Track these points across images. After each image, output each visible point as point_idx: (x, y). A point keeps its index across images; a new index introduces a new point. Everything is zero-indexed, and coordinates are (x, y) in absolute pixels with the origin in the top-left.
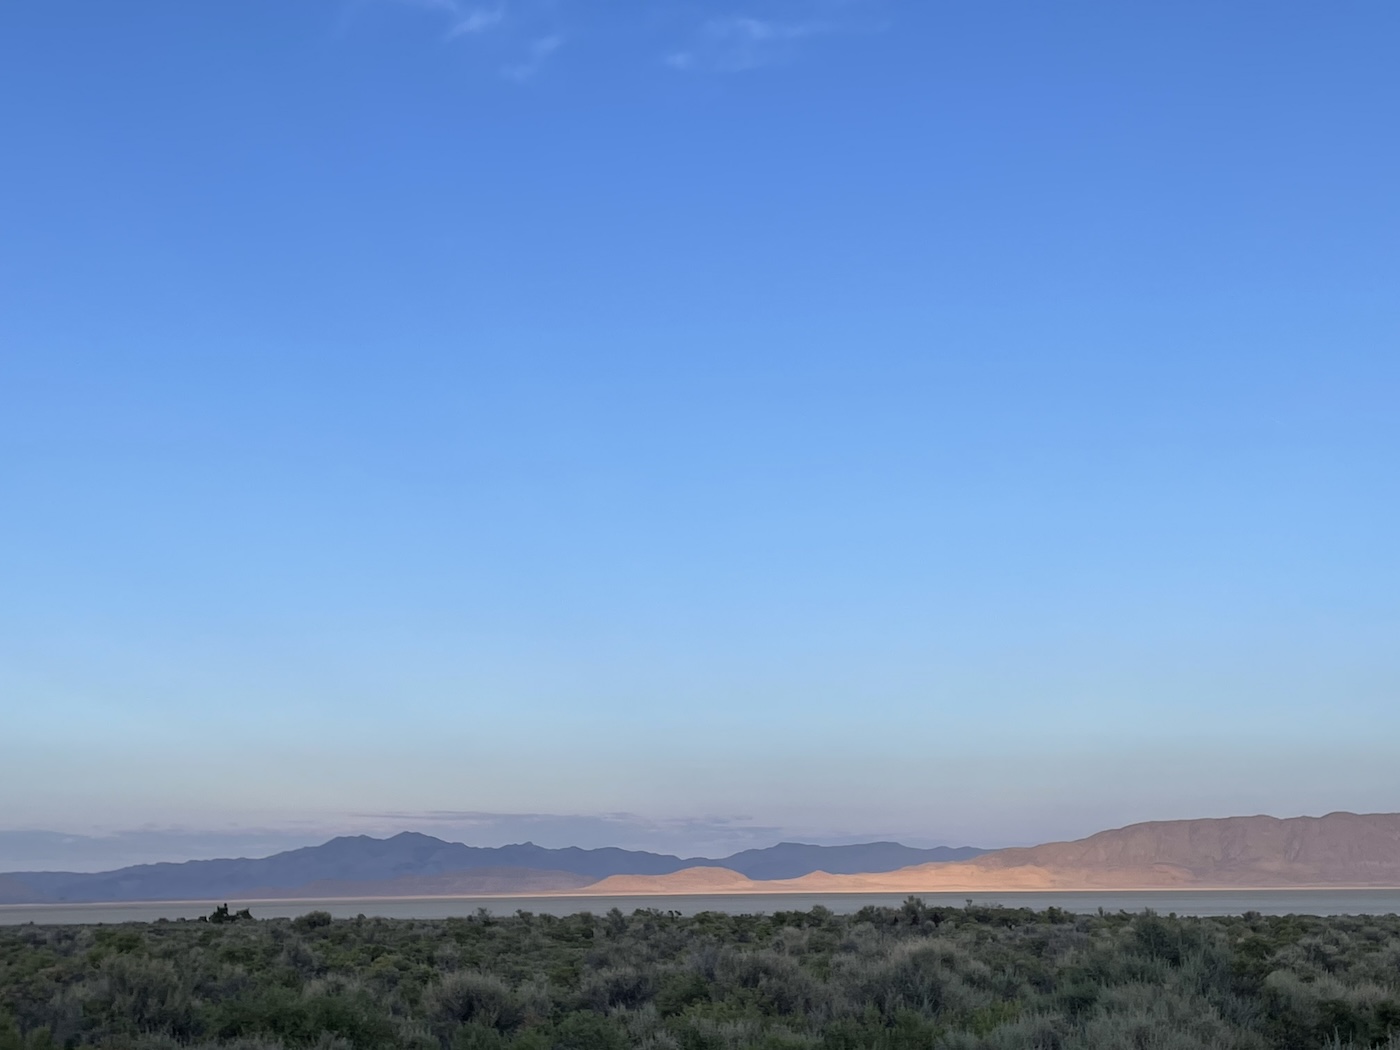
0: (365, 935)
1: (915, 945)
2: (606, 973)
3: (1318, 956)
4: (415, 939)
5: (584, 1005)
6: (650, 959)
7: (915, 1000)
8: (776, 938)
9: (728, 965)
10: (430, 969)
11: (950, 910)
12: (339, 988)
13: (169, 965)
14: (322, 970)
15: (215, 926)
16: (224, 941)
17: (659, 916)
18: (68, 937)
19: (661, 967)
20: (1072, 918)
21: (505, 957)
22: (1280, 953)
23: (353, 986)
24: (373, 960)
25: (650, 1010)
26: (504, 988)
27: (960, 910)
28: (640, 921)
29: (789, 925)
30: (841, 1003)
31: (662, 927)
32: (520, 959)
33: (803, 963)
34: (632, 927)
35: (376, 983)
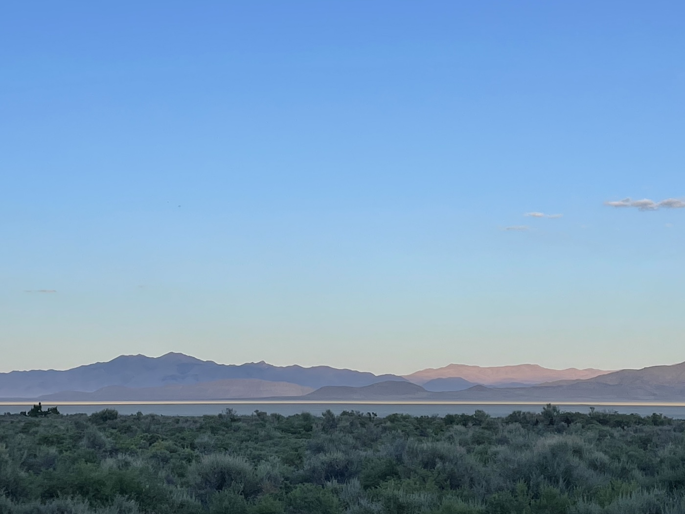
0: (143, 426)
1: (552, 440)
2: (322, 457)
4: (181, 430)
5: (305, 480)
6: (355, 448)
8: (448, 434)
9: (413, 453)
10: (192, 452)
11: (578, 414)
12: (127, 464)
14: (114, 452)
15: (33, 419)
16: (41, 429)
17: (360, 416)
19: (363, 453)
20: (669, 422)
21: (247, 444)
23: (138, 463)
24: (150, 444)
25: (355, 484)
27: (586, 415)
28: (347, 420)
29: (457, 424)
30: (496, 481)
31: (363, 425)
32: (258, 446)
33: (469, 451)
34: (341, 425)
35: (153, 461)
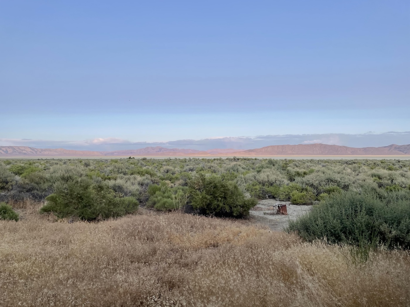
1: (235, 163)
2: (188, 167)
3: (296, 165)
4: (159, 162)
5: (185, 171)
6: (195, 165)
7: (234, 171)
8: (214, 162)
9: (206, 166)
10: (162, 166)
11: (240, 158)
13: (122, 164)
14: (145, 166)
15: (129, 159)
16: (130, 161)
18: (107, 161)
20: (258, 160)
21: (173, 164)
22: (290, 165)
23: (150, 168)
24: (153, 164)
25: (195, 172)
26: (173, 169)
29: (216, 160)
30: (223, 171)
31: (197, 160)
32: (175, 165)
33: (218, 166)
34: (192, 160)
35: (154, 168)
